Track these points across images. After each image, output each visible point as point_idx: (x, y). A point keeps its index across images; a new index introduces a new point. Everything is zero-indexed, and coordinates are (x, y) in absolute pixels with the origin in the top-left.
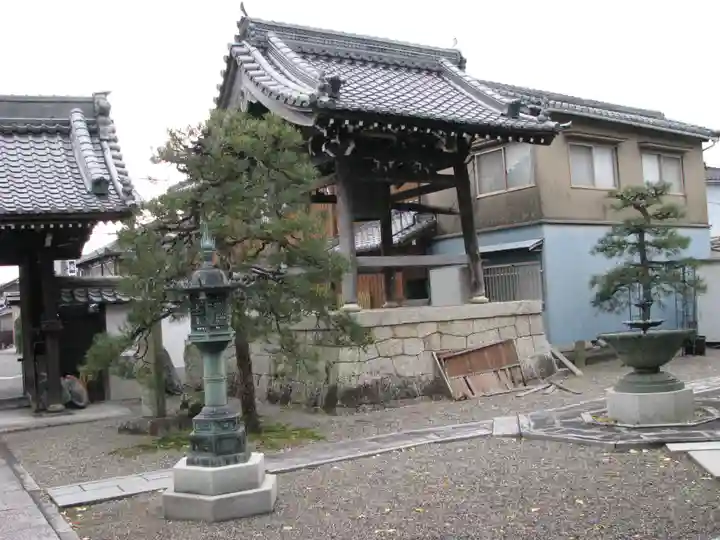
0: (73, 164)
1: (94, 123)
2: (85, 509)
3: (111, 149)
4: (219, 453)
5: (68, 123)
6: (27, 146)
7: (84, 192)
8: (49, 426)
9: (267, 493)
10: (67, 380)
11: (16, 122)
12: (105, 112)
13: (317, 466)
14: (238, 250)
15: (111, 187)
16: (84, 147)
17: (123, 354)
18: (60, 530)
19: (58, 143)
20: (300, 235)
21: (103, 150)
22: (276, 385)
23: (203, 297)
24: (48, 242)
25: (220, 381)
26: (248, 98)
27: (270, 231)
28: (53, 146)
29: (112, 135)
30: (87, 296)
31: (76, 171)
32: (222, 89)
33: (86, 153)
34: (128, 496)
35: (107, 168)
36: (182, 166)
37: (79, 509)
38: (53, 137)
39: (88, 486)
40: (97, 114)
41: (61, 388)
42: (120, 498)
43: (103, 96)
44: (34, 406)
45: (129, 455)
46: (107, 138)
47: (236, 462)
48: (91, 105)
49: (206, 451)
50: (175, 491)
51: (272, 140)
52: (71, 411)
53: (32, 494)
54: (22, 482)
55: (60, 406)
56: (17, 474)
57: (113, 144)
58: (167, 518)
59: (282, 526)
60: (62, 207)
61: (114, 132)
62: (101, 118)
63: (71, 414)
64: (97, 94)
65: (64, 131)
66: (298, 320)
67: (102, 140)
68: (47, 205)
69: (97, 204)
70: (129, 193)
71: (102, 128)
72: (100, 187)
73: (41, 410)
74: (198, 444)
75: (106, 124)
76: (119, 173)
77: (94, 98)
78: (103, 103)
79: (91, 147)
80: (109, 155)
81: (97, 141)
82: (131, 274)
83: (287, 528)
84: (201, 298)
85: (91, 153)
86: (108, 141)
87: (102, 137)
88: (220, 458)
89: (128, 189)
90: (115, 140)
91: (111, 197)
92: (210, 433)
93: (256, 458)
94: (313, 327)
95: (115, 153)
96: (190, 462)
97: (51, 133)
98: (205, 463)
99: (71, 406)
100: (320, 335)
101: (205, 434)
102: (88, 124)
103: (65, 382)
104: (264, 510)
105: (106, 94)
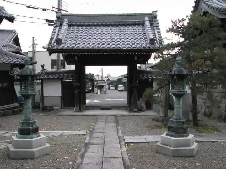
0: (144, 34)
1: (152, 21)
2: (133, 144)
3: (157, 29)
4: (177, 133)
5: (144, 21)
6: (131, 29)
7: (147, 43)
8: (132, 116)
9: (193, 149)
10: (139, 102)
11: (128, 22)
12: (155, 17)
13: (215, 141)
14: (196, 63)
15: (155, 41)
16: (148, 29)
17: (154, 95)
18: (122, 150)
19: (140, 28)
20: (217, 57)
21: (154, 30)
22: (207, 110)
23: (175, 77)
24: (136, 59)
25: (180, 108)
26: (203, 10)
27: (206, 56)
28: (139, 29)
29: (157, 25)
30: (147, 76)
31: (145, 36)
32: (194, 7)
33: (149, 31)
34: (147, 142)
35: (155, 35)
36: (176, 33)
37: (131, 144)
38: (139, 26)
39: (136, 137)
40: (153, 18)
41: (137, 104)
42: (145, 143)
43: (155, 12)
44: (129, 109)
45: (152, 128)
46: (156, 26)
47: (183, 137)
48: (151, 15)
49: (173, 131)
50: (161, 144)
51: (208, 23)
52: (140, 112)
53: (119, 137)
54: (118, 132)
55: (136, 110)
56: (118, 130)
57: (158, 28)
58: (157, 152)
59: (196, 163)
60: (139, 47)
61: (158, 24)
62: (154, 20)
63: (140, 113)
64: (154, 12)
65: (143, 24)
66: (216, 88)
67: (154, 26)
68: (135, 47)
69: (150, 47)
70: (161, 43)
71: (154, 22)
72: (152, 41)
73: (131, 111)
74: (170, 129)
75: (155, 21)
76: (159, 37)
77: (152, 13)
78: (155, 15)
79: (150, 29)
80: (156, 31)
81: (152, 27)
82: (158, 69)
83: (198, 164)
84: (175, 78)
85: (150, 31)
86: (156, 27)
87: (154, 25)
88: (178, 135)
89: (161, 42)
90: (158, 26)
91: (155, 44)
92: (174, 126)
93: (191, 136)
94: (221, 91)
95: (158, 31)
96: (167, 135)
97: (139, 25)
98: (172, 136)
99: (140, 110)
100: (224, 94)
101: (173, 126)
102: (150, 21)
103: (138, 103)
104: (191, 155)
105: (156, 11)
